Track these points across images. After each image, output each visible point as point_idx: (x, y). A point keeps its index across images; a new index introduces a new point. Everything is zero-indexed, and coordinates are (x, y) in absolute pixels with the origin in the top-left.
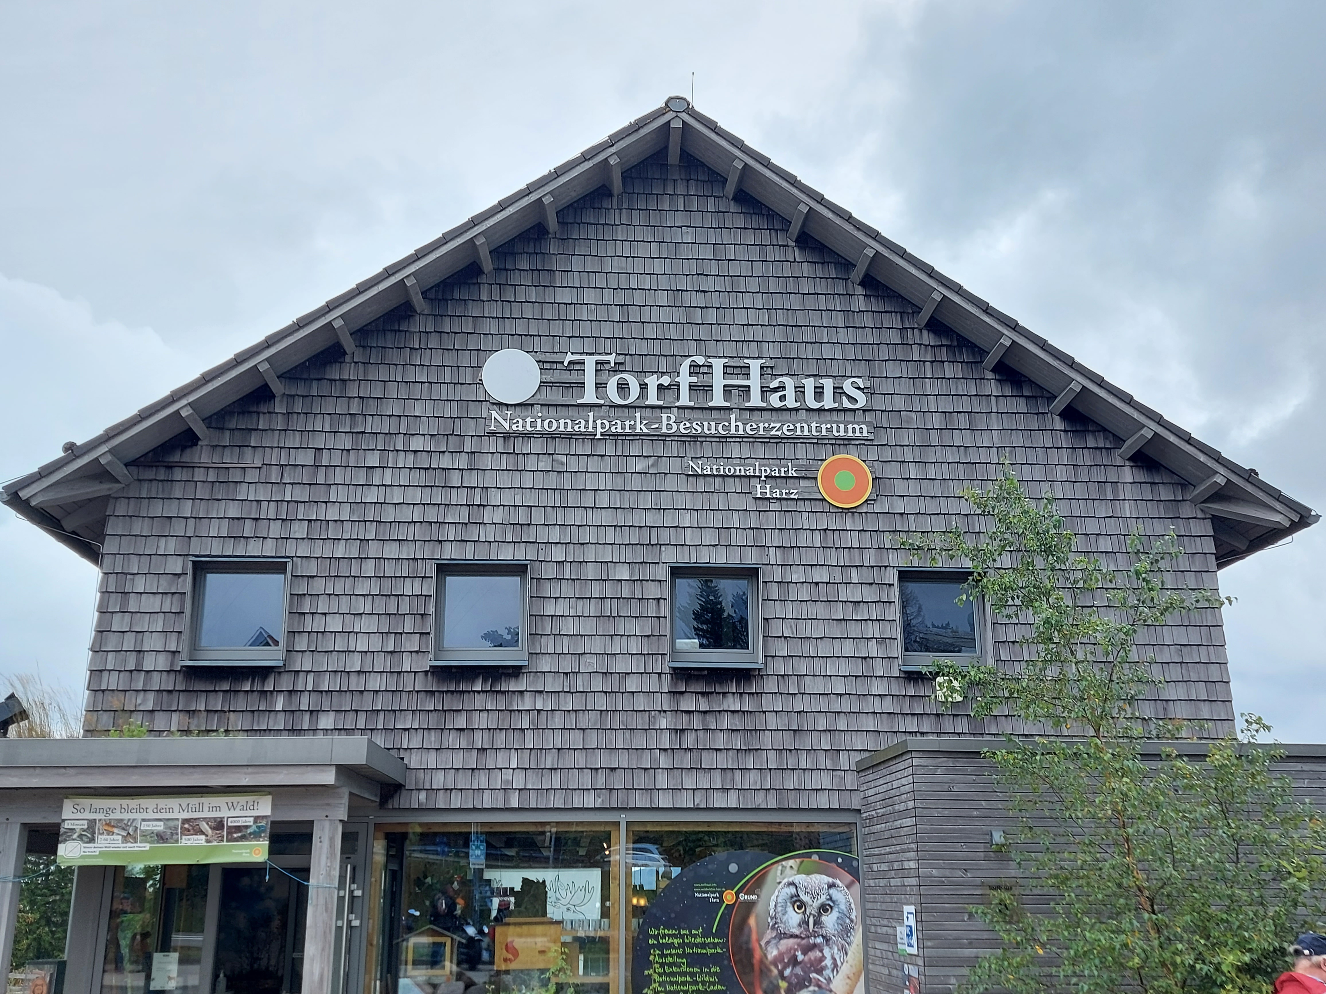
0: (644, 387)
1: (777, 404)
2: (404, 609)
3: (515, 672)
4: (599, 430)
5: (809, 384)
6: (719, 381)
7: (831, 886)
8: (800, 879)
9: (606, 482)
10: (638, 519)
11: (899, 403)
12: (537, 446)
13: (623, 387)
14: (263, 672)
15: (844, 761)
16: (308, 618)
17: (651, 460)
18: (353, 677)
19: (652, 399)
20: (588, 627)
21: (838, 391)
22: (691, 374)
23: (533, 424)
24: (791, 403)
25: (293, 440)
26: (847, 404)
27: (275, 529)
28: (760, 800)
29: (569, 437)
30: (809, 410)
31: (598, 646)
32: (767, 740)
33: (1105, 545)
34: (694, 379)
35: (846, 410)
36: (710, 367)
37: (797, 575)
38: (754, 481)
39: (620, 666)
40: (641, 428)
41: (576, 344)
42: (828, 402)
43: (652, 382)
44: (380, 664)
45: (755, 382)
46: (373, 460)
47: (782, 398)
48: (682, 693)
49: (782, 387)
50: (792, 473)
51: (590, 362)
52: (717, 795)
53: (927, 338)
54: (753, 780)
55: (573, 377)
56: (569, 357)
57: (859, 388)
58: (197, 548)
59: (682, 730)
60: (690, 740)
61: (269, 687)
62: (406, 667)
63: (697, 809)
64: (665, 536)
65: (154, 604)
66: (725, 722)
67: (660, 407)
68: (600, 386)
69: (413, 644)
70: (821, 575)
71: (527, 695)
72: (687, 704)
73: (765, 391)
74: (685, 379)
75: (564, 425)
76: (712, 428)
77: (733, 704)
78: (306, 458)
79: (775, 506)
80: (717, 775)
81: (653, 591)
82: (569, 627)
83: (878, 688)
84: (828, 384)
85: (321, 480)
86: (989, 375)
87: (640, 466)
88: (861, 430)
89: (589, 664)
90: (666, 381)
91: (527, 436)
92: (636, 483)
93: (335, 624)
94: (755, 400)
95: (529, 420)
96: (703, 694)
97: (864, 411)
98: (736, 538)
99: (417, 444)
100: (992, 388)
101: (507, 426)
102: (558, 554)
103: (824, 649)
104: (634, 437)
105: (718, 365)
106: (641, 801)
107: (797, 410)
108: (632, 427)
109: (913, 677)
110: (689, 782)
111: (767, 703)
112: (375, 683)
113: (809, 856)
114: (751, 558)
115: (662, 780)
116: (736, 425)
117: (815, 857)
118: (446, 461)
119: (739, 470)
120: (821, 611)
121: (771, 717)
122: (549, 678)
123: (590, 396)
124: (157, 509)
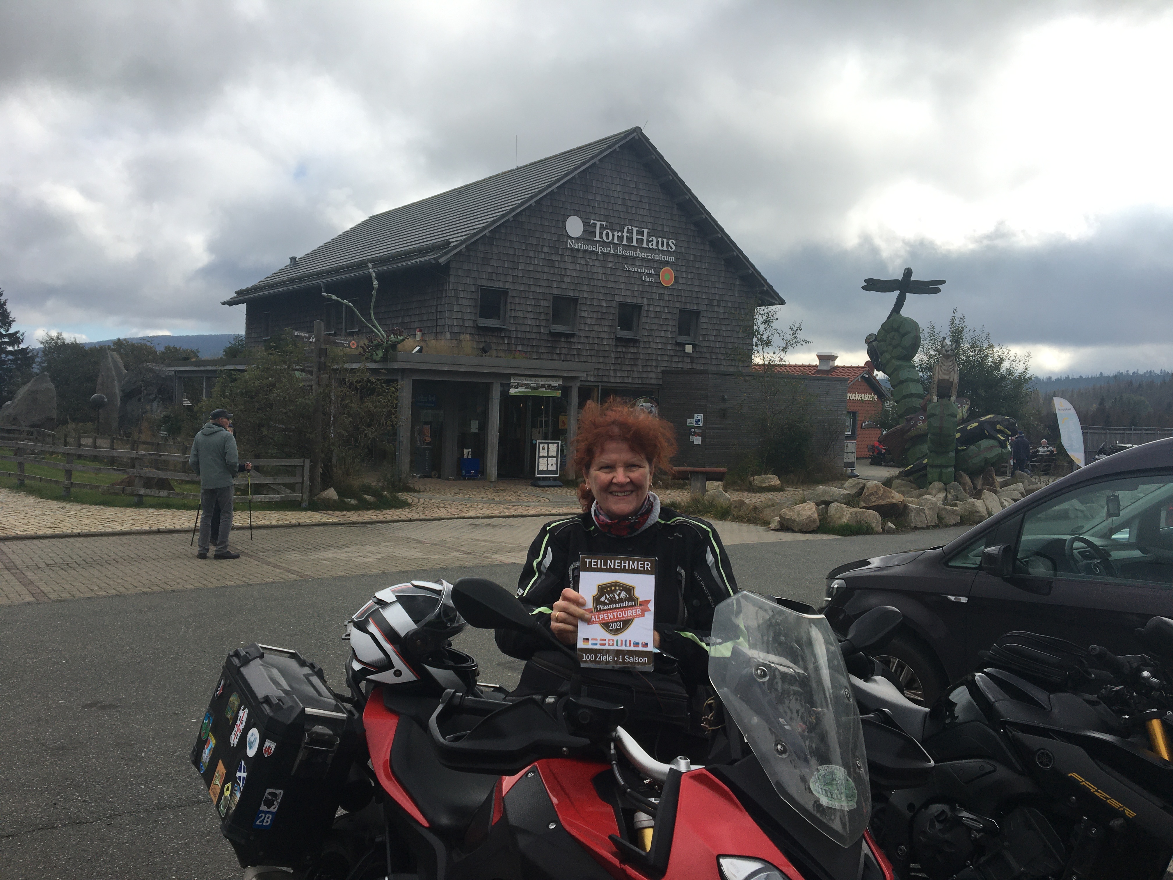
0: (613, 235)
1: (651, 247)
2: (541, 311)
3: (573, 336)
4: (600, 251)
5: (660, 240)
6: (635, 236)
7: (652, 406)
8: (644, 404)
9: (600, 270)
10: (609, 285)
11: (683, 250)
12: (580, 255)
13: (607, 235)
14: (500, 330)
15: (659, 370)
16: (513, 311)
17: (613, 264)
18: (527, 333)
19: (616, 241)
20: (594, 322)
21: (668, 244)
22: (627, 232)
23: (581, 246)
24: (655, 247)
25: (508, 244)
26: (670, 249)
27: (502, 278)
28: (637, 381)
29: (591, 252)
30: (659, 250)
31: (596, 328)
32: (639, 362)
33: (729, 305)
34: (628, 235)
35: (668, 251)
36: (633, 230)
37: (651, 309)
38: (642, 274)
39: (602, 335)
40: (612, 251)
41: (593, 217)
42: (665, 248)
43: (616, 234)
44: (535, 329)
45: (645, 238)
46: (532, 254)
47: (652, 245)
48: (618, 346)
49: (652, 241)
50: (653, 272)
51: (598, 223)
52: (626, 378)
53: (692, 227)
54: (636, 374)
55: (593, 230)
56: (592, 221)
57: (673, 243)
58: (479, 282)
59: (618, 358)
60: (619, 361)
61: (503, 335)
62: (542, 331)
63: (620, 383)
64: (617, 292)
65: (467, 302)
66: (629, 356)
67: (617, 244)
68: (601, 234)
69: (544, 323)
70: (658, 309)
71: (576, 343)
72: (619, 349)
73: (648, 241)
74: (625, 234)
75: (590, 248)
76: (632, 254)
77: (632, 350)
78: (511, 252)
79: (647, 284)
80: (626, 372)
81: (612, 310)
82: (589, 321)
83: (669, 347)
84: (665, 241)
85: (516, 261)
86: (708, 243)
87: (610, 265)
88: (672, 259)
89: (594, 334)
90: (620, 234)
91: (578, 250)
92: (609, 271)
93: (520, 314)
94: (645, 245)
95: (579, 244)
96: (624, 346)
97: (673, 252)
98: (636, 294)
99: (545, 249)
100: (707, 248)
101: (573, 246)
102: (586, 295)
103: (657, 334)
104: (610, 254)
105: (635, 229)
106: (605, 379)
107: (655, 249)
108: (610, 251)
109: (678, 344)
110: (619, 374)
111: (641, 350)
112: (534, 336)
113: (647, 397)
114: (640, 301)
115: (612, 374)
116: (639, 254)
117: (648, 398)
118: (553, 257)
119: (639, 270)
120: (656, 321)
121: (641, 355)
122: (582, 338)
123: (597, 238)
124: (466, 266)
